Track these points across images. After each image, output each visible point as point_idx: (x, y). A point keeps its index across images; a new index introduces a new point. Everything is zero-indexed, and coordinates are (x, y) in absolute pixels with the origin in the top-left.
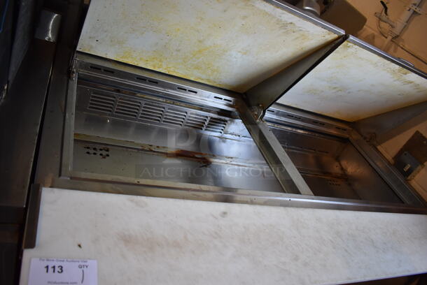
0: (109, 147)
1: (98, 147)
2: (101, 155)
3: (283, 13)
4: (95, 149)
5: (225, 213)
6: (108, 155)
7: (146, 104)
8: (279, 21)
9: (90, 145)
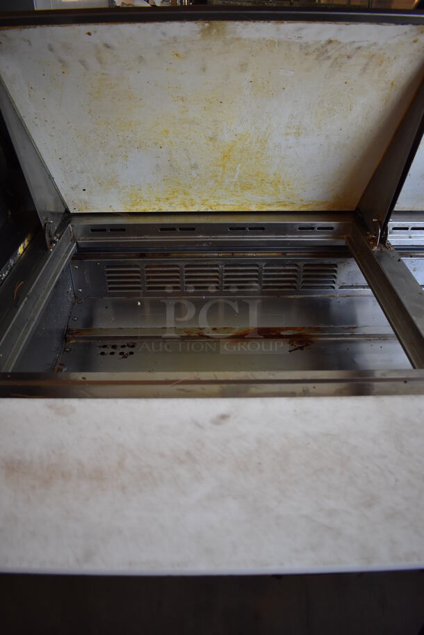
0: (134, 341)
1: (119, 343)
2: (122, 353)
3: (301, 29)
4: (114, 347)
5: (224, 417)
6: (132, 353)
7: (187, 266)
8: (305, 48)
9: (107, 343)
